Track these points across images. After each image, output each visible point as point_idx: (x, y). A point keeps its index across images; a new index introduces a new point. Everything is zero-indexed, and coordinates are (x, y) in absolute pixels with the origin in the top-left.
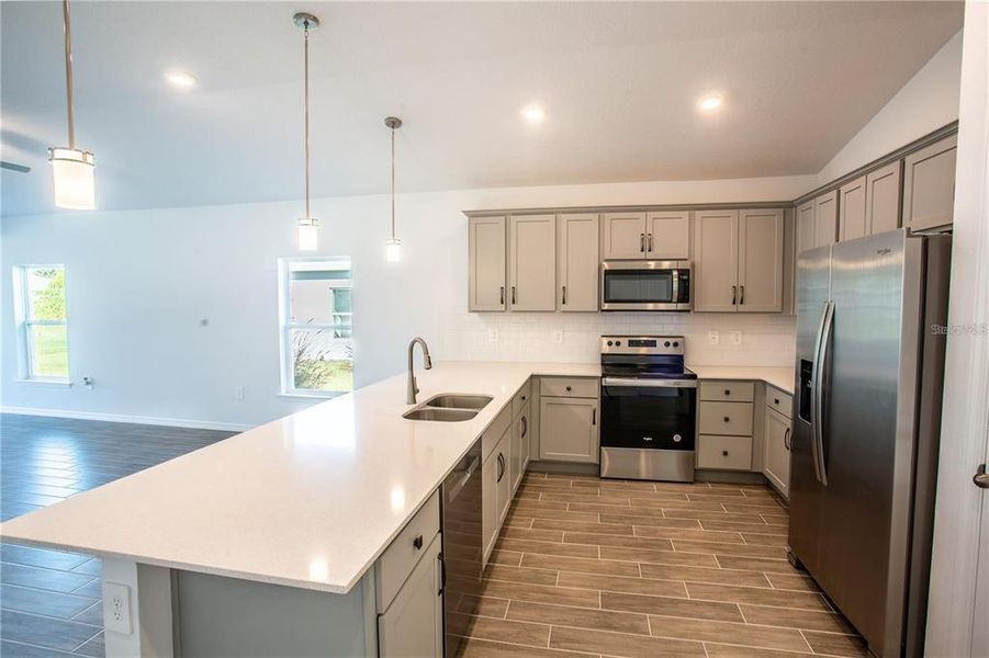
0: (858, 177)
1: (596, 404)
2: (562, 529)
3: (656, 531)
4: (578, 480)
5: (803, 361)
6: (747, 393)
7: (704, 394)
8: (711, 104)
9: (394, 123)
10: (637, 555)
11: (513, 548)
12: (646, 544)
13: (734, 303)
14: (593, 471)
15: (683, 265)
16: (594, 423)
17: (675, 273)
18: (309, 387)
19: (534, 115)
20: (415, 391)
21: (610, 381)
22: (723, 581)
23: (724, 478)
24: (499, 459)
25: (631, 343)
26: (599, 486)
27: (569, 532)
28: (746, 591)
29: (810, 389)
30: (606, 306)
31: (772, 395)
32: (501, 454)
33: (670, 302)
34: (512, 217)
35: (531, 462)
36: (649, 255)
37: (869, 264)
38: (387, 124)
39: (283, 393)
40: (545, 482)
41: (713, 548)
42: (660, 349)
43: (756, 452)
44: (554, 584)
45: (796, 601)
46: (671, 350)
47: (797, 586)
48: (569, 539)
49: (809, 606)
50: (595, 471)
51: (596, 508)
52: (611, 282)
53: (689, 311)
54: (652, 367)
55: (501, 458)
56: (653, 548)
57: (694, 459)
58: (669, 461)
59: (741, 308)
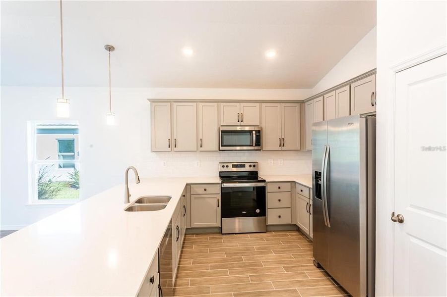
0: (332, 91)
1: (219, 197)
2: (207, 263)
3: (253, 258)
4: (212, 236)
5: (316, 172)
6: (287, 187)
7: (269, 189)
8: (271, 54)
9: (110, 48)
10: (247, 271)
11: (184, 277)
12: (250, 265)
13: (280, 146)
14: (218, 231)
15: (257, 129)
16: (218, 206)
17: (254, 132)
18: (46, 198)
19: (188, 52)
20: (129, 196)
21: (225, 185)
22: (288, 278)
23: (280, 228)
24: (177, 229)
25: (234, 166)
26: (221, 238)
27: (211, 264)
28: (299, 282)
29: (320, 185)
30: (221, 148)
31: (299, 188)
32: (177, 226)
33: (252, 146)
34: (174, 103)
35: (187, 229)
36: (242, 124)
37: (344, 128)
38: (106, 49)
39: (30, 203)
40: (195, 239)
41: (280, 263)
42: (247, 168)
43: (293, 215)
44: (209, 293)
45: (320, 283)
46: (252, 169)
47: (319, 276)
48: (212, 268)
49: (326, 285)
50: (220, 231)
51: (222, 250)
52: (224, 136)
53: (260, 150)
54: (240, 178)
55: (178, 228)
56: (253, 266)
57: (265, 220)
58: (249, 223)
59: (283, 148)
